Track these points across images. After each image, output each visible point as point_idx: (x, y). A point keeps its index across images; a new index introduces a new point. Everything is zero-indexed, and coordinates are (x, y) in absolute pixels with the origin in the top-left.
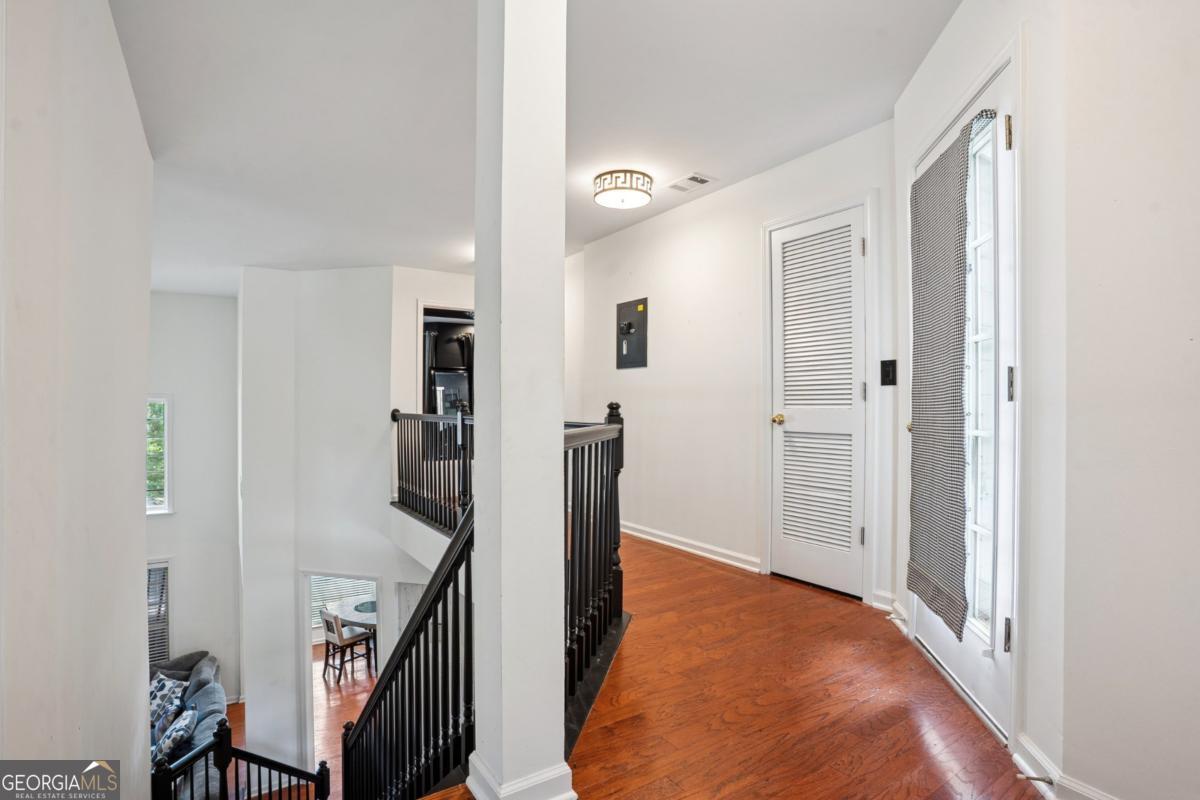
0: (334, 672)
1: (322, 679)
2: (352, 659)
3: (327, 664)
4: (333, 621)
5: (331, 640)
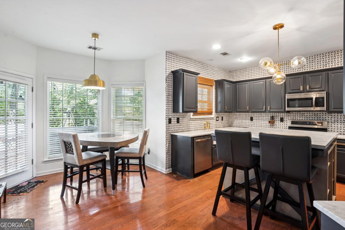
0: (72, 192)
1: (60, 201)
2: (88, 180)
3: (65, 186)
4: (71, 140)
5: (69, 161)
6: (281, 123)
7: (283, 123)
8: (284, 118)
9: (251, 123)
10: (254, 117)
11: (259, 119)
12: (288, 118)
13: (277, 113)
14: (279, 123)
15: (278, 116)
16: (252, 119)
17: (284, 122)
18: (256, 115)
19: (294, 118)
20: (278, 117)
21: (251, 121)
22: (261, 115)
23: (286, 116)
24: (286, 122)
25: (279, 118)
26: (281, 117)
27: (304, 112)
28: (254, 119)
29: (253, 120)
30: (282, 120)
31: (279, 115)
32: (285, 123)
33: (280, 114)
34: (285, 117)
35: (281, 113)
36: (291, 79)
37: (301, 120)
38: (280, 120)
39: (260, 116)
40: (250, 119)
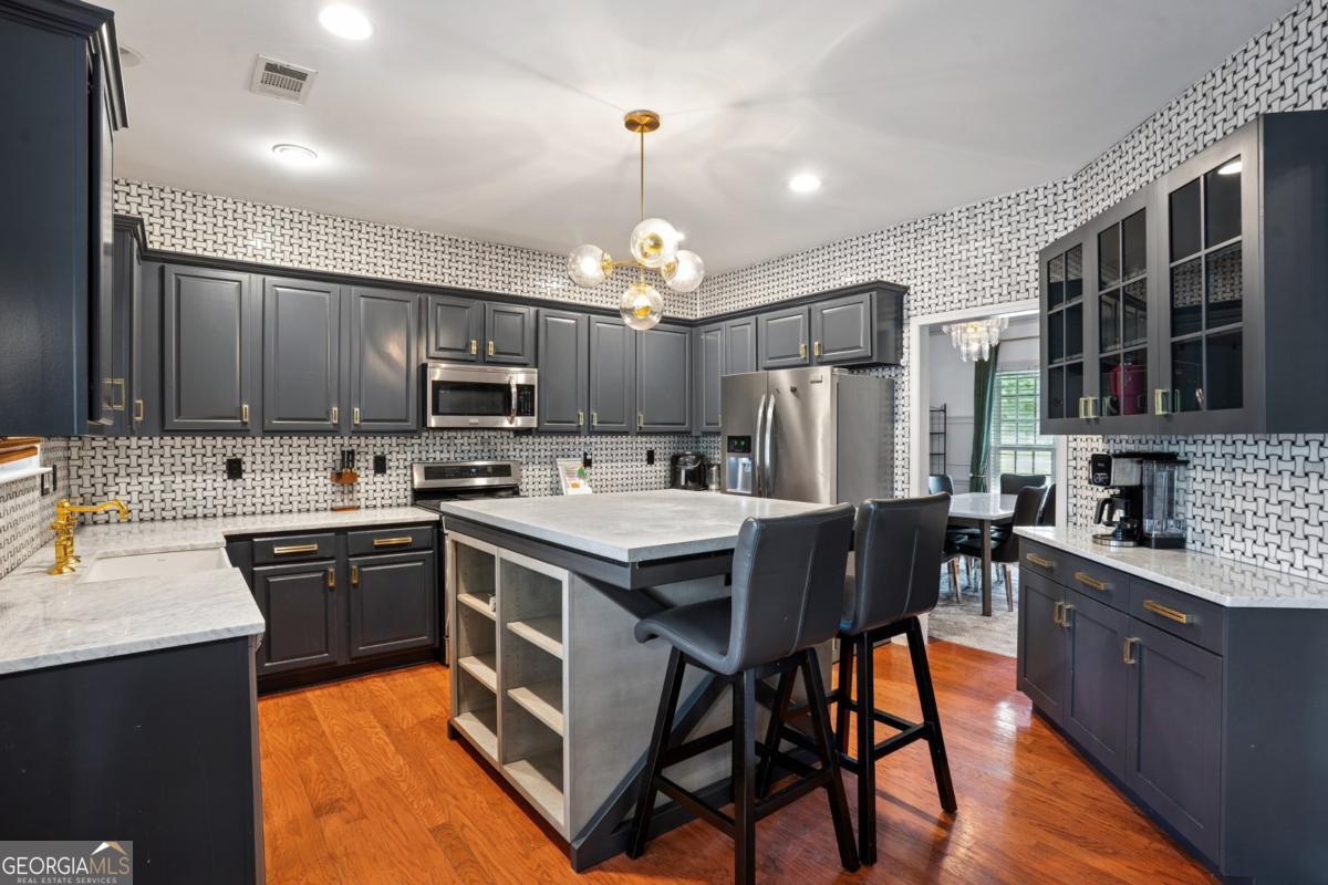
6: (379, 478)
7: (386, 476)
8: (388, 457)
9: (230, 487)
10: (248, 460)
11: (277, 466)
12: (404, 456)
13: (363, 439)
14: (371, 477)
15: (366, 449)
16: (234, 469)
17: (388, 472)
18: (258, 450)
19: (424, 453)
20: (367, 453)
21: (230, 482)
22: (286, 447)
23: (397, 449)
24: (394, 474)
25: (368, 457)
26: (379, 454)
27: (454, 434)
28: (247, 467)
29: (244, 476)
30: (380, 465)
31: (371, 446)
32: (391, 479)
33: (373, 442)
34: (390, 453)
35: (379, 439)
36: (439, 308)
37: (445, 460)
38: (371, 465)
39: (280, 450)
40: (224, 467)
